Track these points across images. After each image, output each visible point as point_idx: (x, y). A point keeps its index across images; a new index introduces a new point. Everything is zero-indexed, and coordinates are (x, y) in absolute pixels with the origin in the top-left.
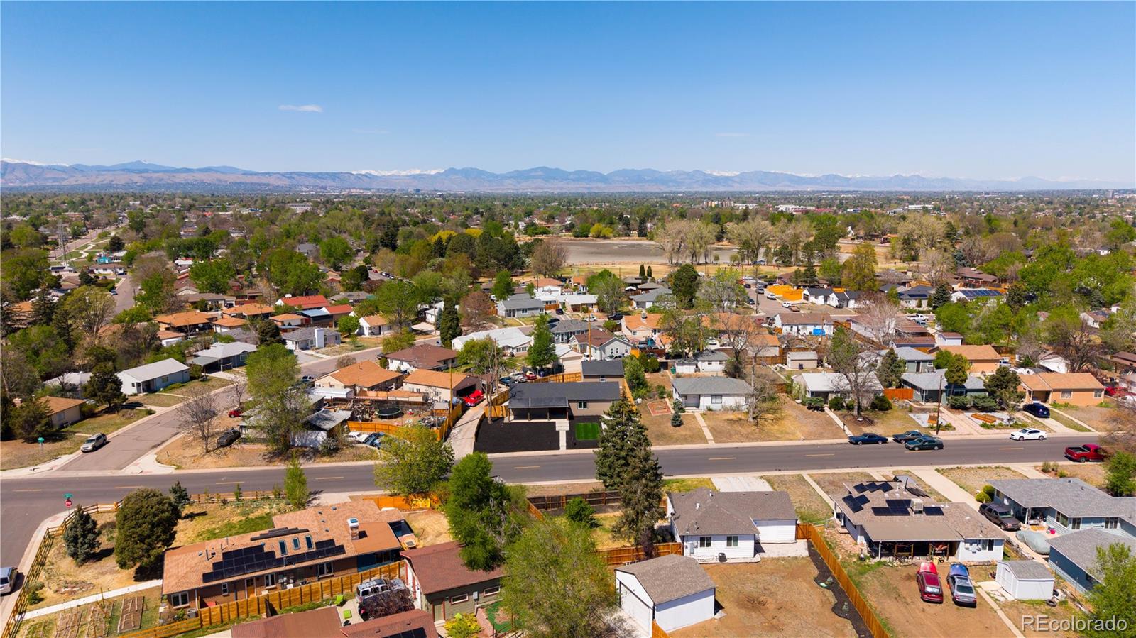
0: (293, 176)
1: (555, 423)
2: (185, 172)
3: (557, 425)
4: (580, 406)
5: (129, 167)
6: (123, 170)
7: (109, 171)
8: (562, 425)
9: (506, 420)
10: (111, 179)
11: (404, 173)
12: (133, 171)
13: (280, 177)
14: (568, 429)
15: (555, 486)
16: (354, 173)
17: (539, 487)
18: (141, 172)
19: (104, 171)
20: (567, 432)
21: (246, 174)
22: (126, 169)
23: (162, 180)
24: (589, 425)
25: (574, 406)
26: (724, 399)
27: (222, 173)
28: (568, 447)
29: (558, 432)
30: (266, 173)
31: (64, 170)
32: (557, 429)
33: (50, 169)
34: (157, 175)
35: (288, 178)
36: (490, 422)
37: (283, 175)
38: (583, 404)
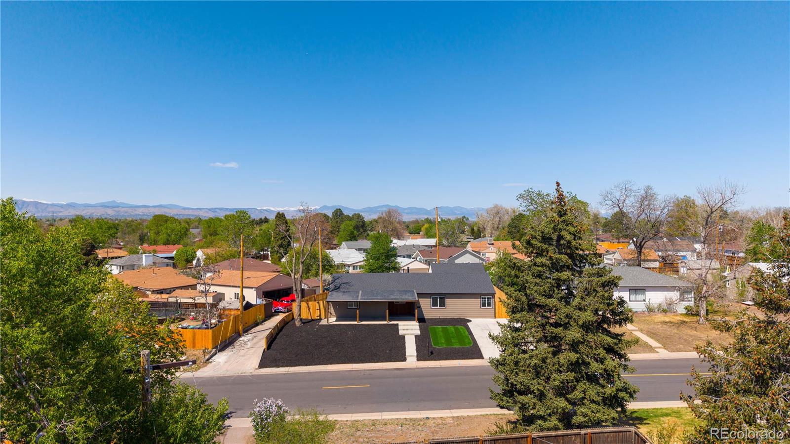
0: (217, 210)
1: (397, 325)
2: (143, 207)
3: (400, 328)
4: (435, 304)
5: (106, 205)
6: (102, 206)
7: (92, 207)
8: (409, 329)
9: (324, 322)
10: (93, 211)
11: (292, 209)
12: (108, 207)
13: (208, 211)
14: (418, 332)
15: (402, 423)
16: (258, 209)
17: (363, 423)
18: (113, 207)
19: (89, 207)
20: (416, 336)
21: (184, 209)
22: (103, 206)
23: (126, 212)
24: (451, 328)
25: (425, 304)
26: (649, 295)
27: (168, 208)
28: (420, 358)
29: (403, 337)
30: (198, 209)
31: (62, 206)
32: (401, 333)
33: (53, 205)
34: (123, 209)
35: (213, 211)
36: (298, 323)
37: (210, 210)
38: (440, 299)
